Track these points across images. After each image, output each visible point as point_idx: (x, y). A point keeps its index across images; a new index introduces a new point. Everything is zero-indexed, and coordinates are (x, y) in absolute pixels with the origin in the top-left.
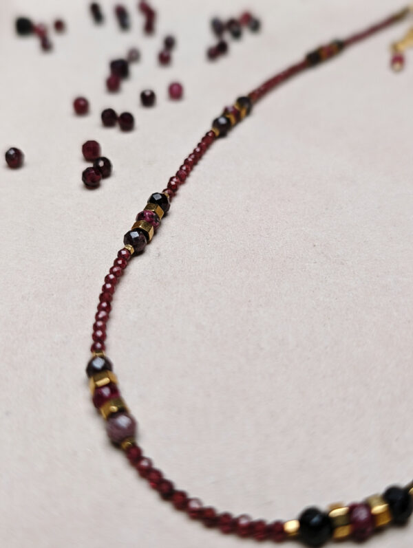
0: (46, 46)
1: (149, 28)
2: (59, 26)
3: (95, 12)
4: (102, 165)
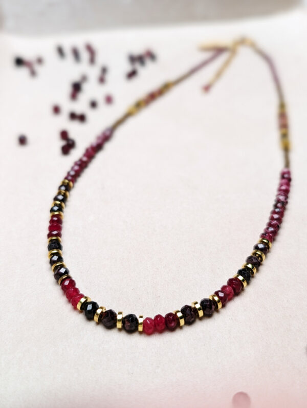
0: (33, 73)
1: (92, 60)
2: (40, 61)
3: (61, 51)
4: (70, 142)
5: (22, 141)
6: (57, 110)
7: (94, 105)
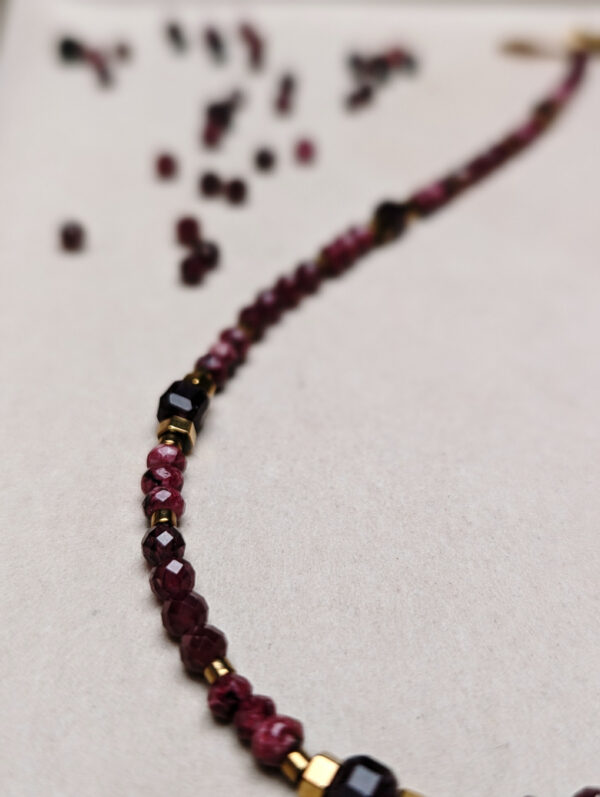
0: (105, 78)
2: (122, 52)
3: (175, 35)
4: (206, 252)
5: (72, 238)
6: (166, 167)
7: (265, 160)
